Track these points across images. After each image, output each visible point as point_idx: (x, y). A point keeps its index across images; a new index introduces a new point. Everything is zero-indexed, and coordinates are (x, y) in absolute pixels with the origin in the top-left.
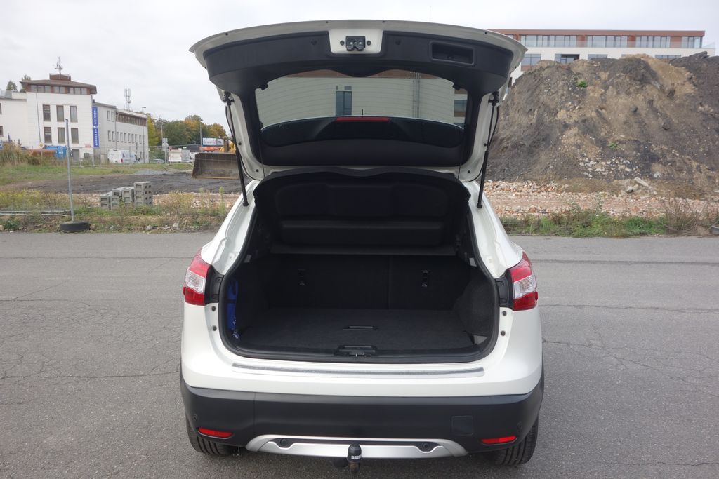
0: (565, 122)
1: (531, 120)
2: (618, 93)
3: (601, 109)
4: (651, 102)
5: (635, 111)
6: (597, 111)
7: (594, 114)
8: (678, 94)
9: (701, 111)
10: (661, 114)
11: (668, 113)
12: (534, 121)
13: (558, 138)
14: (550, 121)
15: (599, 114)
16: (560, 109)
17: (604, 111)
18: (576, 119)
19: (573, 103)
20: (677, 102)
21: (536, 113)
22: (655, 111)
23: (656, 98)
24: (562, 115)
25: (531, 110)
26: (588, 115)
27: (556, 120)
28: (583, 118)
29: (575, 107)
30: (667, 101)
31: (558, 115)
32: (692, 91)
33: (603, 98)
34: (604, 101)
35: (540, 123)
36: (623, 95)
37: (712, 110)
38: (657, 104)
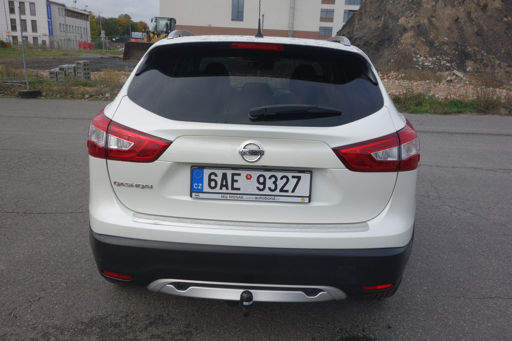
0: (404, 27)
1: (378, 24)
2: (445, 5)
3: (432, 17)
4: (469, 13)
5: (457, 20)
6: (428, 19)
7: (426, 21)
8: (489, 7)
9: (505, 22)
10: (476, 23)
11: (481, 22)
12: (380, 26)
13: (398, 39)
14: (393, 26)
15: (430, 21)
16: (401, 17)
17: (433, 19)
18: (413, 25)
19: (411, 12)
20: (489, 14)
21: (383, 19)
22: (472, 20)
23: (473, 10)
24: (402, 21)
25: (379, 16)
26: (422, 22)
27: (398, 25)
28: (418, 24)
29: (412, 15)
30: (481, 13)
31: (400, 21)
32: (500, 6)
33: (434, 9)
34: (435, 11)
35: (385, 26)
36: (449, 7)
38: (473, 15)
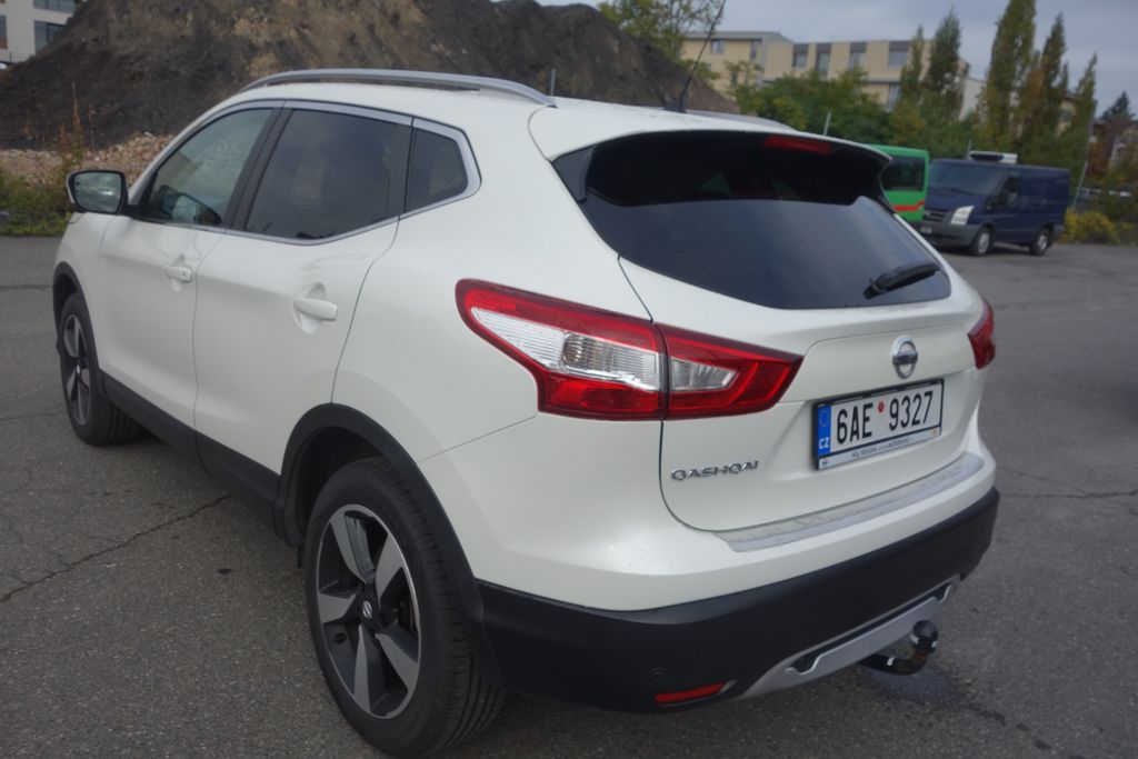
0: (250, 41)
1: (180, 29)
2: (325, 5)
3: (304, 27)
4: (371, 28)
5: (352, 39)
6: (297, 30)
7: (293, 34)
8: (403, 20)
9: (435, 52)
10: (387, 49)
11: (396, 49)
12: (189, 32)
13: (243, 68)
14: (225, 36)
15: (302, 37)
16: (239, 17)
17: (307, 32)
18: (269, 39)
19: (257, 10)
20: (405, 33)
21: (190, 17)
22: (379, 43)
23: (377, 22)
24: (242, 27)
25: (177, 10)
26: (285, 35)
27: (235, 37)
28: (279, 39)
29: (262, 18)
30: (391, 31)
31: (237, 27)
32: (421, 20)
33: (303, 9)
34: (305, 14)
35: (203, 38)
36: (332, 9)
37: (448, 53)
38: (381, 32)
